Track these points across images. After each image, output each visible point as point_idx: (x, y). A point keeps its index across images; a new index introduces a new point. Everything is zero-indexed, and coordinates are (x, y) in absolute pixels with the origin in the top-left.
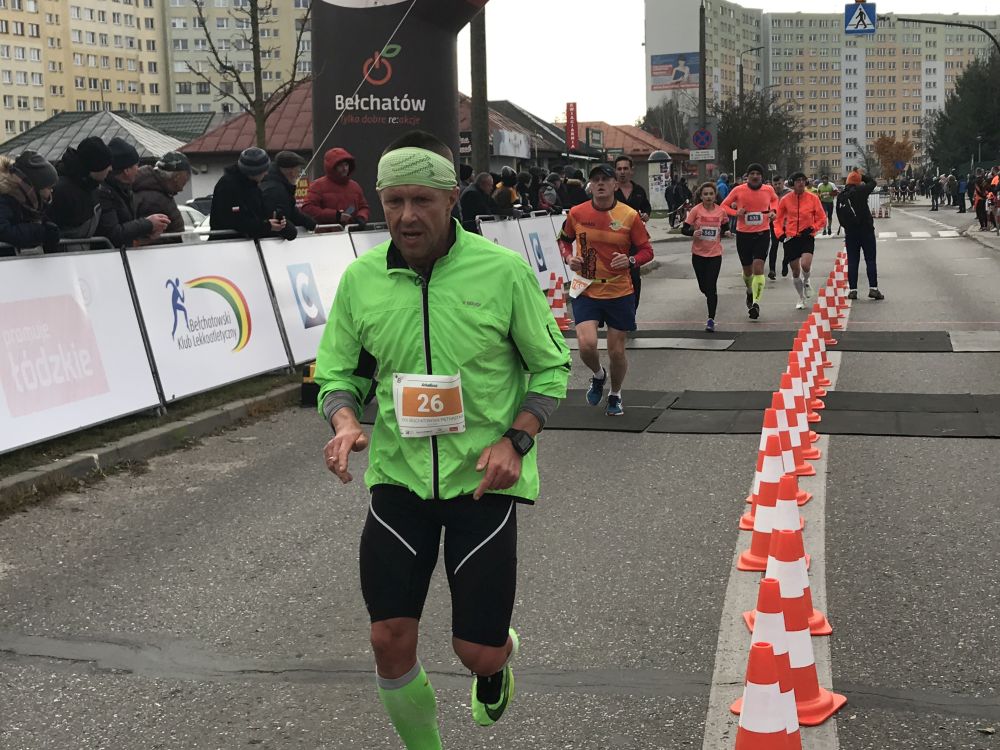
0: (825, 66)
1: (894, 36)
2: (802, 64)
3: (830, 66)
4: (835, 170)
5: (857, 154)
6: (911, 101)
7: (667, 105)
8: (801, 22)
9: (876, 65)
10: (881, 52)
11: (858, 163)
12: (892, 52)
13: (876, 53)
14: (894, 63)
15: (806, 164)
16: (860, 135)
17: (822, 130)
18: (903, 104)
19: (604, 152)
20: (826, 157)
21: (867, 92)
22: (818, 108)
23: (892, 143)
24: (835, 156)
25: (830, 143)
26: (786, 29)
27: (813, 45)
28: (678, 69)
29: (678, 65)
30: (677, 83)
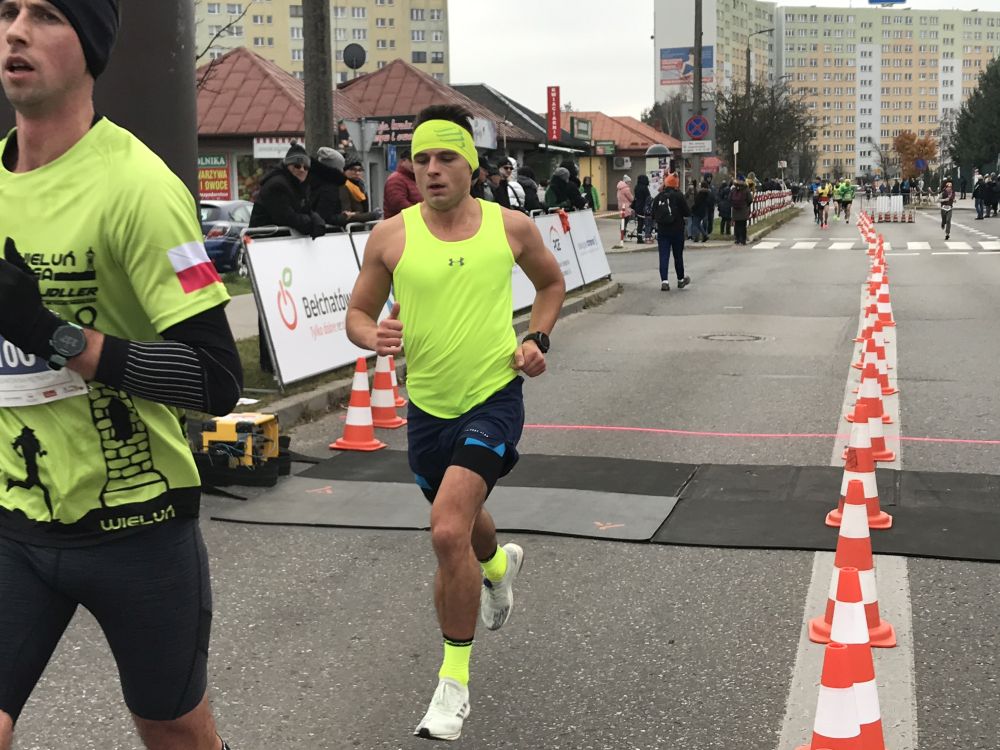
0: (839, 62)
1: (911, 33)
2: (816, 60)
3: (845, 62)
4: (848, 169)
5: (872, 153)
6: (927, 99)
7: (675, 99)
8: (816, 17)
9: (891, 61)
10: (896, 49)
11: (873, 162)
12: (908, 49)
13: (892, 49)
14: (911, 60)
15: (819, 163)
16: (875, 133)
17: (838, 128)
18: (920, 103)
19: (593, 144)
20: (839, 158)
21: (883, 89)
22: (832, 104)
23: (913, 140)
24: (850, 157)
25: (845, 141)
26: (800, 24)
27: (827, 40)
28: (687, 63)
29: (687, 59)
30: (686, 78)
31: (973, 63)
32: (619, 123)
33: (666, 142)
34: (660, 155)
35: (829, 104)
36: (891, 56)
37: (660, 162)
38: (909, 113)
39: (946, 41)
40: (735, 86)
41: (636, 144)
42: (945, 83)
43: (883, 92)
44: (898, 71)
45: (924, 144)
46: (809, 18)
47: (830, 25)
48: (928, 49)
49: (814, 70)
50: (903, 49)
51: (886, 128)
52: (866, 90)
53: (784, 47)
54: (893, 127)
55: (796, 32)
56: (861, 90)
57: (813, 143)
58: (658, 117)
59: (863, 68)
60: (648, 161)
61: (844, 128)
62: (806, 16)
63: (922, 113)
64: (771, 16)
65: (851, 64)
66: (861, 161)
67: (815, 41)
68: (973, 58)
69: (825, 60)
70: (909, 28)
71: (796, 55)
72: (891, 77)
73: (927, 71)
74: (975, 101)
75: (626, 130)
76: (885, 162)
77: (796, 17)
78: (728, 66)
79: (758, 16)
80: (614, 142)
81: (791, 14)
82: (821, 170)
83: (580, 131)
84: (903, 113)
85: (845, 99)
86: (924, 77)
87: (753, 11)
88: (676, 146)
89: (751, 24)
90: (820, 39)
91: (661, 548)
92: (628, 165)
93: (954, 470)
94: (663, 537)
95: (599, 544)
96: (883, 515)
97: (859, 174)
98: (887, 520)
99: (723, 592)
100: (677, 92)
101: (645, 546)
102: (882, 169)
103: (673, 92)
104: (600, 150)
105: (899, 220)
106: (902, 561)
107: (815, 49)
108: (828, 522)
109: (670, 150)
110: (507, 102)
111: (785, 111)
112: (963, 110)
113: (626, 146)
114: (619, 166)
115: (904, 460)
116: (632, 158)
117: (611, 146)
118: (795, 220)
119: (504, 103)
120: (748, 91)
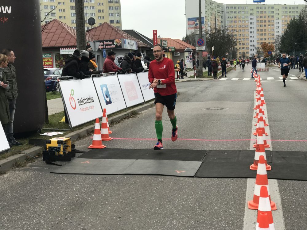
0: (243, 21)
1: (266, 12)
2: (236, 21)
3: (245, 22)
4: (247, 55)
5: (254, 50)
6: (271, 32)
7: (193, 34)
8: (236, 7)
9: (260, 21)
10: (261, 17)
11: (255, 52)
12: (265, 17)
13: (260, 17)
14: (266, 21)
15: (238, 53)
16: (255, 43)
17: (243, 42)
18: (269, 34)
19: (168, 48)
20: (244, 51)
21: (257, 30)
22: (241, 35)
23: (267, 45)
24: (247, 51)
25: (245, 46)
26: (231, 10)
27: (239, 15)
28: (196, 22)
29: (196, 21)
30: (196, 27)
31: (285, 21)
32: (175, 41)
33: (191, 47)
34: (189, 51)
35: (240, 35)
36: (260, 19)
37: (189, 53)
38: (265, 37)
39: (276, 14)
40: (212, 29)
41: (181, 48)
42: (277, 27)
43: (257, 31)
44: (261, 24)
45: (271, 47)
46: (234, 7)
47: (241, 10)
48: (271, 16)
49: (236, 24)
50: (263, 17)
51: (258, 42)
52: (252, 30)
53: (226, 17)
54: (260, 42)
55: (230, 12)
56: (250, 30)
57: (236, 47)
58: (188, 39)
59: (251, 23)
60: (185, 53)
61: (246, 42)
62: (233, 7)
63: (269, 37)
64: (222, 7)
65: (247, 22)
66: (251, 52)
67: (235, 15)
68: (285, 19)
69: (239, 21)
70: (265, 10)
71: (230, 19)
72: (260, 26)
73: (271, 23)
74: (286, 33)
75: (178, 43)
76: (258, 52)
77: (230, 7)
78: (209, 23)
79: (218, 7)
80: (174, 47)
81: (228, 7)
82: (239, 55)
83: (164, 44)
84: (264, 37)
85: (245, 33)
86: (270, 25)
87: (216, 6)
88: (193, 48)
89: (216, 10)
90: (237, 14)
91: (198, 179)
92: (179, 54)
93: (289, 150)
94: (198, 175)
95: (177, 178)
96: (268, 166)
97: (250, 56)
98: (269, 168)
99: (219, 193)
100: (193, 32)
101: (193, 178)
102: (258, 55)
103: (192, 32)
104: (170, 50)
105: (264, 70)
106: (275, 181)
107: (236, 17)
108: (251, 168)
109: (192, 49)
110: (140, 35)
111: (227, 37)
112: (283, 36)
113: (178, 48)
114: (175, 55)
115: (273, 148)
116: (180, 52)
117: (174, 49)
118: (232, 71)
119: (139, 35)
120: (216, 31)
